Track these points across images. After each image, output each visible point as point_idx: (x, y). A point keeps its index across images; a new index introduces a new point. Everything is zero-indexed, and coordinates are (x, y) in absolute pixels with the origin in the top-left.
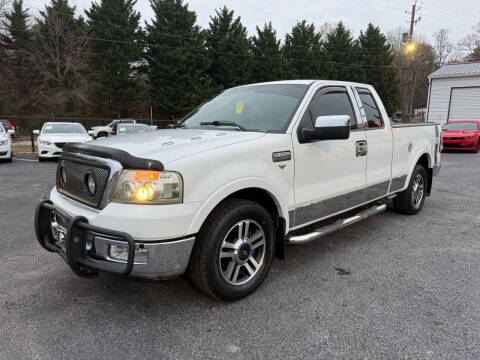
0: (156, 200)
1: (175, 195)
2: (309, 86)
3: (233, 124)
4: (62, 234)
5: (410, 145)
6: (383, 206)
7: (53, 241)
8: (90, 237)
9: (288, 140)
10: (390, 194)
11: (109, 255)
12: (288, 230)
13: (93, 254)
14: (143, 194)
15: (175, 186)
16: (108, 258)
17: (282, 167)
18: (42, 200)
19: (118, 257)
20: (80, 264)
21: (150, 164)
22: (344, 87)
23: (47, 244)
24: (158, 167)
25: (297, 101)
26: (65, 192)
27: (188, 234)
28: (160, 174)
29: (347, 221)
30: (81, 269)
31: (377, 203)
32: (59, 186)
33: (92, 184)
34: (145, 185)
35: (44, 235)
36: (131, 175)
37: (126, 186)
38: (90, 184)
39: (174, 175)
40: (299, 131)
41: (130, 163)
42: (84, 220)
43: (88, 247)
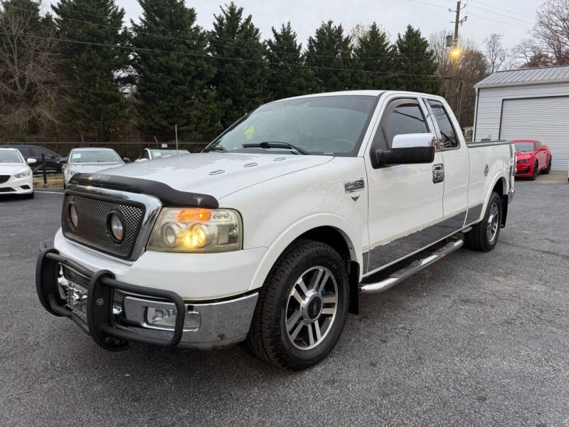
0: (208, 247)
1: (233, 239)
2: (378, 98)
3: (289, 147)
4: (78, 294)
5: (487, 167)
6: (459, 243)
7: (62, 303)
8: (118, 298)
9: (359, 165)
10: (465, 227)
11: (146, 321)
12: (361, 276)
13: (121, 319)
14: (193, 239)
15: (231, 227)
16: (145, 325)
17: (355, 199)
18: (44, 250)
19: (160, 323)
20: (105, 334)
21: (199, 200)
22: (416, 99)
23: (54, 306)
24: (210, 203)
25: (367, 115)
26: (76, 238)
27: (250, 289)
28: (213, 212)
29: (425, 261)
30: (107, 340)
31: (452, 239)
32: (67, 229)
33: (117, 227)
34: (192, 227)
35: (50, 295)
36: (172, 215)
37: (168, 229)
38: (115, 227)
39: (231, 213)
40: (373, 155)
41: (171, 199)
42: (110, 275)
43: (115, 311)
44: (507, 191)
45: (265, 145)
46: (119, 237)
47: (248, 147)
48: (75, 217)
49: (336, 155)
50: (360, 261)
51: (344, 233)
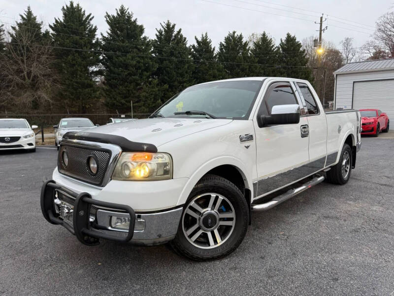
0: (151, 177)
1: (166, 172)
2: (262, 82)
3: (204, 114)
4: (67, 209)
5: (340, 127)
6: (322, 178)
7: (57, 215)
8: (93, 211)
9: (250, 125)
10: (326, 168)
11: (111, 225)
12: (252, 199)
13: (95, 225)
14: (141, 172)
15: (165, 165)
16: (110, 228)
17: (247, 147)
18: (46, 181)
19: (120, 226)
20: (84, 234)
21: (145, 147)
22: (288, 82)
23: (52, 217)
24: (152, 149)
25: (255, 93)
26: (66, 173)
27: (177, 205)
28: (154, 155)
29: (297, 190)
30: (86, 238)
31: (317, 176)
32: (61, 168)
33: (93, 165)
34: (141, 164)
35: (49, 210)
36: (128, 157)
37: (125, 166)
38: (92, 165)
39: (165, 155)
40: (259, 118)
41: (128, 147)
42: (88, 196)
43: (91, 220)
44: (355, 143)
45: (188, 113)
46: (94, 172)
47: (178, 114)
48: (66, 160)
49: (234, 119)
50: (251, 188)
51: (240, 169)
